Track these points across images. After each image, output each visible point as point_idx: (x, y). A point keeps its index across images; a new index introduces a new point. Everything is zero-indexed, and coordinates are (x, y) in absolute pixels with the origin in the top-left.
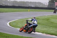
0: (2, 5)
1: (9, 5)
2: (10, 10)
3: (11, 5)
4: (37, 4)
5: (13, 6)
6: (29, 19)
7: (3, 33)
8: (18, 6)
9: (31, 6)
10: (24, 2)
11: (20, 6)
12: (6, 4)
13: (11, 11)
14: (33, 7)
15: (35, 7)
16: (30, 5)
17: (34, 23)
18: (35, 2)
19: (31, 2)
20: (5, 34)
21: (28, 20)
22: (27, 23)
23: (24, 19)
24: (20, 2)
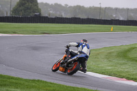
0: (46, 15)
1: (64, 16)
2: (68, 29)
3: (69, 16)
4: (132, 14)
5: (75, 18)
6: (71, 43)
7: (51, 83)
8: (85, 17)
9: (117, 19)
10: (100, 8)
11: (91, 17)
12: (58, 13)
13: (69, 31)
14: (122, 21)
15: (126, 20)
16: (114, 16)
17: (81, 52)
18: (128, 9)
19: (116, 9)
20: (55, 84)
21: (70, 46)
22: (67, 51)
23: (100, 49)
24: (90, 8)
